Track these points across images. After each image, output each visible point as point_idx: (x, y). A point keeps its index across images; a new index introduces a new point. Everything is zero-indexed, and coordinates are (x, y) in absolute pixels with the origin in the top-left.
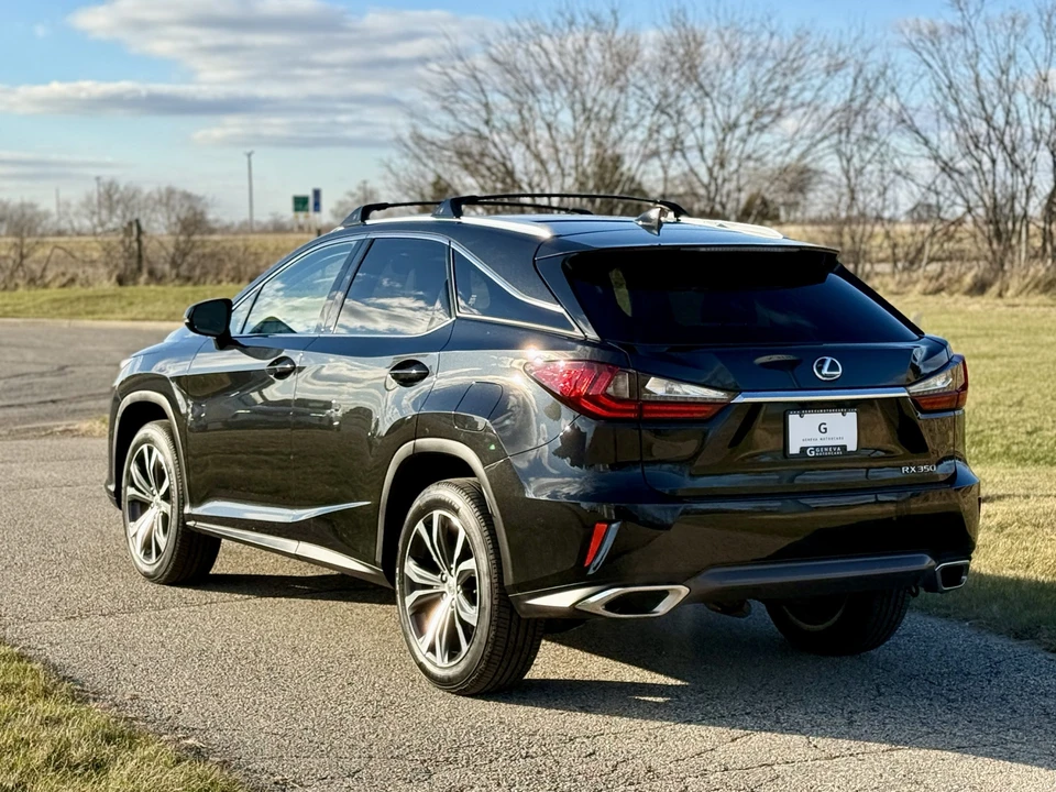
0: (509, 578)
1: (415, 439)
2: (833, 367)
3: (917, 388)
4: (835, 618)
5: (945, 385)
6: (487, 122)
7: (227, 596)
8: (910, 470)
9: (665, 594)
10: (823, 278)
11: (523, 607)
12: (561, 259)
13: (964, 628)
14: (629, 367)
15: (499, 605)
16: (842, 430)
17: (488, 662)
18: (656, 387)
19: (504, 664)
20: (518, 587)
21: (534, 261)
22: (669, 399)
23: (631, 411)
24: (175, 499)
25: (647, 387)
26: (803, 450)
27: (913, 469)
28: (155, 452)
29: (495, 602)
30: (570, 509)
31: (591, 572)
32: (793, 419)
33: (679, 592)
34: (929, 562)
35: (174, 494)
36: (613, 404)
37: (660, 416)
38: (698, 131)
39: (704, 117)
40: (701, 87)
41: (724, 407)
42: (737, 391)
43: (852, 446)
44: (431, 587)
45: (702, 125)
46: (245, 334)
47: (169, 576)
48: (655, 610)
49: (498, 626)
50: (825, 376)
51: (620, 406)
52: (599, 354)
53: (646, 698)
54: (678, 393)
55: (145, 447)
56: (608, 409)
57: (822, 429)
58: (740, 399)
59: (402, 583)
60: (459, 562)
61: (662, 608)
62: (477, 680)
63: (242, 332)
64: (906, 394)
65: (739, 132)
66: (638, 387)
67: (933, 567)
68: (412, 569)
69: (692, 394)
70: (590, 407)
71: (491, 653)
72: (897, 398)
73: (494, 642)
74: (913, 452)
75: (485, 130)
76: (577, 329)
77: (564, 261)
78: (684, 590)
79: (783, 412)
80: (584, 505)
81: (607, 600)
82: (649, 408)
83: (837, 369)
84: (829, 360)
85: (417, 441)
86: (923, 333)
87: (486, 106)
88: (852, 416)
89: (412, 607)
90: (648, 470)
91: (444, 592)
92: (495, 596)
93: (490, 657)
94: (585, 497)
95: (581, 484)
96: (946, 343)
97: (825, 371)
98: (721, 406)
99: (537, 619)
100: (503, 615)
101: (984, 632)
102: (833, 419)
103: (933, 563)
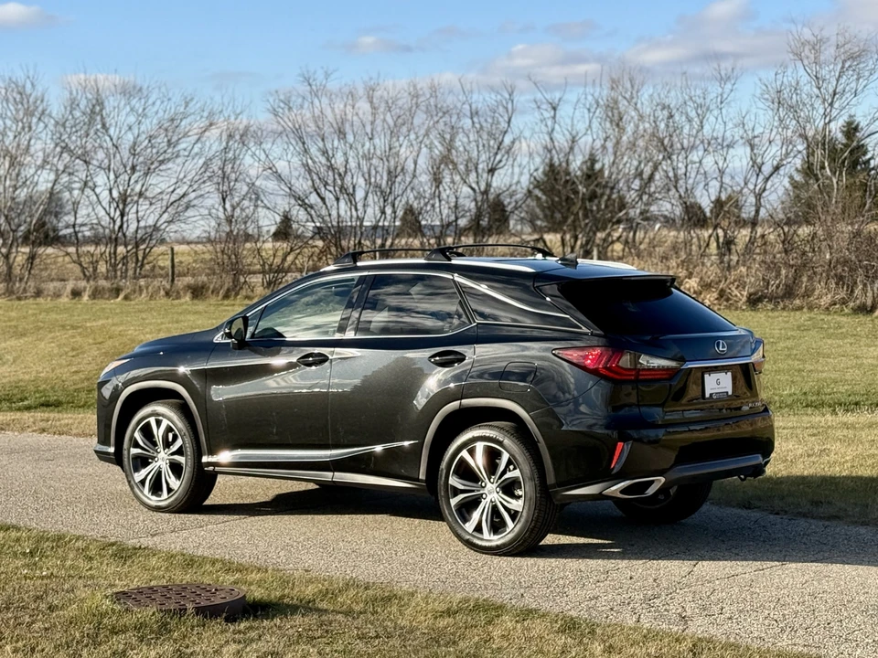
0: (551, 479)
1: (461, 400)
2: (723, 346)
9: (652, 482)
11: (559, 497)
12: (556, 286)
14: (630, 350)
15: (541, 497)
16: (726, 383)
18: (645, 361)
20: (559, 484)
23: (632, 375)
25: (640, 361)
26: (711, 395)
28: (165, 422)
29: (538, 495)
31: (615, 471)
32: (707, 377)
33: (660, 481)
36: (622, 372)
41: (678, 371)
42: (683, 362)
43: (730, 392)
44: (472, 491)
48: (647, 492)
50: (720, 351)
51: (625, 372)
55: (151, 420)
56: (619, 374)
57: (718, 382)
58: (684, 366)
59: (446, 491)
60: (503, 473)
61: (651, 491)
64: (751, 361)
66: (636, 361)
68: (456, 481)
71: (534, 527)
72: (746, 363)
76: (584, 328)
77: (558, 287)
78: (663, 480)
79: (702, 373)
81: (623, 488)
82: (641, 373)
83: (725, 347)
84: (721, 342)
85: (463, 401)
88: (730, 375)
90: (643, 409)
91: (485, 493)
92: (539, 492)
97: (721, 349)
98: (676, 371)
102: (722, 376)
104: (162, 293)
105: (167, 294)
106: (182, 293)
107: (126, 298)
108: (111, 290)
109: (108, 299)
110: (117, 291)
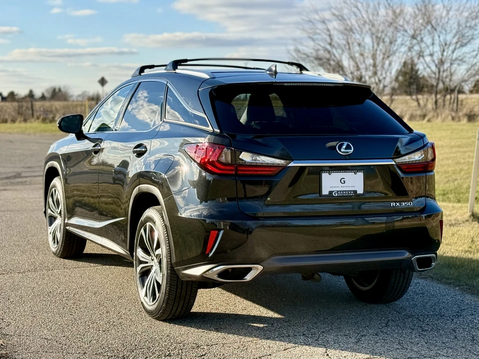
0: (174, 259)
1: (139, 185)
2: (348, 147)
3: (400, 160)
4: (374, 284)
5: (420, 159)
6: (330, 44)
7: (86, 264)
8: (396, 204)
9: (250, 269)
10: (362, 102)
11: (181, 275)
12: (210, 90)
13: (456, 290)
14: (231, 147)
15: (170, 273)
16: (355, 182)
17: (167, 303)
18: (246, 157)
19: (176, 304)
20: (177, 264)
21: (198, 91)
22: (253, 164)
23: (231, 170)
24: (63, 215)
25: (240, 157)
26: (331, 192)
27: (398, 204)
28: (57, 192)
30: (201, 223)
31: (210, 256)
32: (325, 176)
33: (257, 269)
34: (407, 255)
35: (62, 213)
36: (222, 167)
37: (244, 173)
38: (431, 48)
39: (433, 40)
40: (433, 26)
41: (284, 168)
42: (291, 160)
43: (360, 191)
44: (147, 263)
45: (433, 44)
46: (90, 132)
47: (61, 253)
48: (245, 278)
49: (170, 285)
50: (342, 152)
51: (226, 167)
52: (219, 140)
53: (254, 325)
54: (259, 161)
55: (53, 189)
56: (220, 169)
57: (342, 181)
58: (292, 164)
59: (136, 260)
60: (156, 250)
61: (249, 277)
62: (163, 313)
63: (88, 132)
64: (394, 163)
65: (452, 48)
66: (235, 156)
67: (411, 258)
68: (140, 253)
69: (267, 162)
70: (210, 168)
72: (388, 165)
73: (169, 292)
74: (397, 195)
75: (328, 47)
76: (210, 126)
77: (211, 90)
78: (260, 268)
79: (317, 172)
80: (208, 221)
81: (218, 272)
82: (241, 168)
83: (351, 149)
84: (346, 144)
85: (140, 186)
86: (413, 131)
87: (330, 36)
88: (360, 175)
89: (140, 273)
90: (241, 202)
91: (152, 266)
92: (169, 268)
93: (167, 301)
94: (210, 216)
95: (208, 209)
96: (424, 136)
97: (342, 150)
98: (281, 168)
99: (188, 281)
100: (173, 279)
101: (464, 293)
102: (348, 176)
103: (411, 255)
104: (450, 118)
105: (453, 119)
106: (461, 118)
107: (429, 121)
108: (420, 116)
109: (418, 121)
110: (424, 116)
